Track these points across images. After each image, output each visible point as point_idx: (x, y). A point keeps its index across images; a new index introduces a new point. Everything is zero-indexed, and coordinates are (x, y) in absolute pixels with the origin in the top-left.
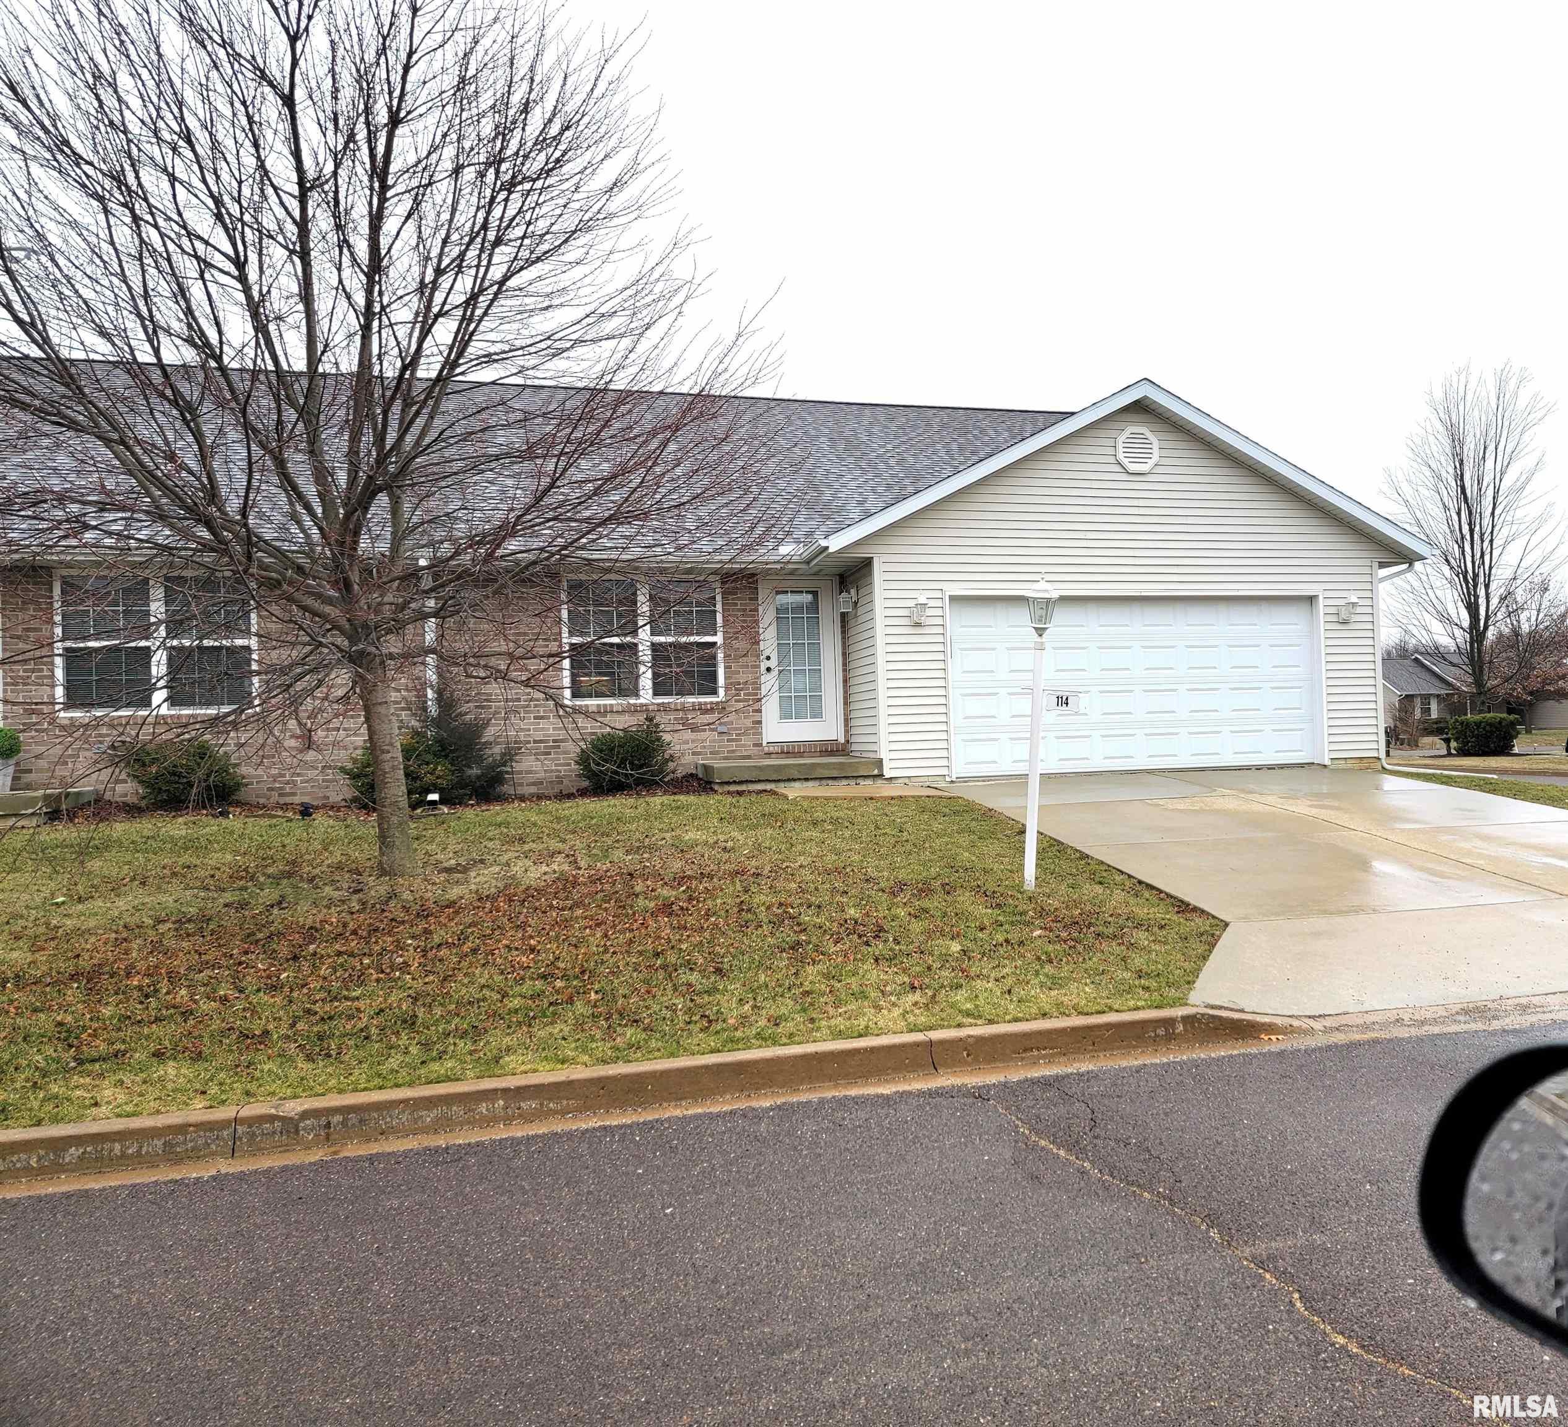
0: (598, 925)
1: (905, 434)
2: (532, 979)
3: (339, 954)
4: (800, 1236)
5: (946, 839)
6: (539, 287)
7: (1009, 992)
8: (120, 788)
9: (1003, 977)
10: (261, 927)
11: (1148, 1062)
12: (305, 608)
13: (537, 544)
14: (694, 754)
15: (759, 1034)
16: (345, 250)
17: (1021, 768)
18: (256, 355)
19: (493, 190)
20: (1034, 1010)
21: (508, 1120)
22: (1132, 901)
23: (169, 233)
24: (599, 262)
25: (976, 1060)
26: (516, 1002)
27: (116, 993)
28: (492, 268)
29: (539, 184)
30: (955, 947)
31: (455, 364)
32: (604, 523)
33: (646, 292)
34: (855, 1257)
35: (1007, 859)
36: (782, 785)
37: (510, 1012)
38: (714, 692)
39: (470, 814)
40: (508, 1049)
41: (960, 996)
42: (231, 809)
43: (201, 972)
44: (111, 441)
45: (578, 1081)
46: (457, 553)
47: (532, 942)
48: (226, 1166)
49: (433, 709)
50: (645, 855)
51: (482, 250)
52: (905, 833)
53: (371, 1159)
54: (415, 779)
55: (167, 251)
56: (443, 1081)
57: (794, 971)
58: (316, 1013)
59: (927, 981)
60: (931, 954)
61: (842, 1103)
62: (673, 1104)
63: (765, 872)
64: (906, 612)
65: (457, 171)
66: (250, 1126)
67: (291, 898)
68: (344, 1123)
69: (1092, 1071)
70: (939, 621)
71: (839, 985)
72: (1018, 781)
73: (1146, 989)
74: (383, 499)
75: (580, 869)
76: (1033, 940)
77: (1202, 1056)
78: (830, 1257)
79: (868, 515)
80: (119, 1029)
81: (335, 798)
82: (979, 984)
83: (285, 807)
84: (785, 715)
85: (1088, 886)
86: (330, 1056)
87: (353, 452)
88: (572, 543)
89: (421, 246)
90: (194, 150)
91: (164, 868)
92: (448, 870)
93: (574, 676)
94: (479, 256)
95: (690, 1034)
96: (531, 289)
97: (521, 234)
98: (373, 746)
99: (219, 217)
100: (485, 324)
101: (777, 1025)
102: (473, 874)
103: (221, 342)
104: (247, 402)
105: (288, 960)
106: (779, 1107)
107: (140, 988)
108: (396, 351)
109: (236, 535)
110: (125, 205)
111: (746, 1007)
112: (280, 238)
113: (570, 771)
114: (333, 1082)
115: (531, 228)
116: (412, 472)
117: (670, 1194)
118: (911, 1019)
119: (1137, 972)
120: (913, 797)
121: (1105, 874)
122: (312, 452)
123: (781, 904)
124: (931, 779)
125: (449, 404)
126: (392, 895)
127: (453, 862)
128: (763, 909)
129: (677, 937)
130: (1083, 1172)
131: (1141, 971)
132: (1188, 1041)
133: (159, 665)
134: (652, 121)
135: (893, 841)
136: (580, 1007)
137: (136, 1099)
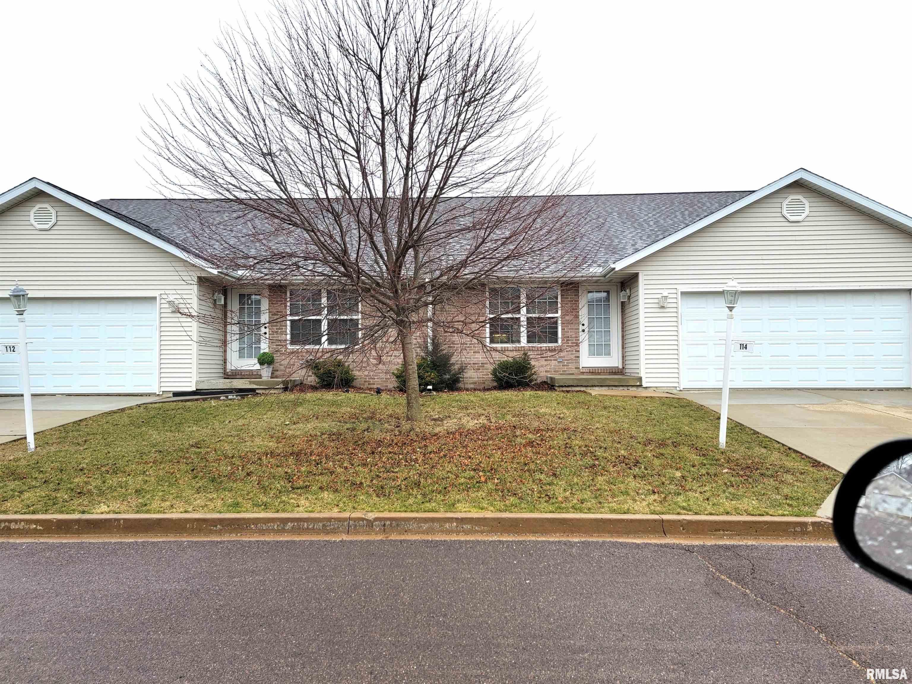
0: (499, 449)
1: (659, 208)
2: (469, 470)
3: (390, 453)
4: (590, 603)
5: (676, 419)
6: (481, 150)
7: (708, 499)
8: (309, 379)
9: (705, 492)
10: (360, 439)
11: (789, 544)
12: (380, 301)
13: (477, 270)
14: (546, 371)
15: (573, 506)
16: (399, 141)
17: (719, 385)
18: (363, 190)
19: (461, 106)
20: (722, 510)
21: (458, 532)
22: (784, 458)
23: (332, 140)
24: (507, 135)
25: (688, 532)
26: (462, 480)
27: (307, 462)
28: (460, 143)
29: (481, 101)
30: (678, 474)
31: (442, 188)
32: (505, 259)
33: (528, 148)
34: (617, 616)
35: (710, 432)
36: (589, 388)
37: (459, 484)
38: (556, 341)
39: (444, 395)
40: (458, 501)
41: (680, 499)
42: (350, 389)
43: (338, 456)
44: (309, 230)
45: (489, 518)
46: (441, 275)
47: (470, 454)
48: (345, 537)
49: (430, 348)
50: (521, 418)
51: (455, 135)
52: (653, 415)
53: (401, 541)
54: (422, 379)
55: (331, 148)
56: (431, 512)
57: (591, 478)
58: (380, 477)
59: (661, 489)
60: (665, 476)
61: (614, 544)
62: (532, 534)
63: (579, 430)
64: (656, 301)
65: (447, 99)
66: (355, 522)
67: (372, 428)
68: (391, 525)
69: (754, 545)
70: (675, 305)
71: (614, 487)
72: (718, 392)
73: (790, 505)
74: (411, 251)
75: (491, 423)
76: (723, 474)
77: (824, 545)
78: (605, 614)
79: (637, 251)
80: (307, 477)
81: (391, 386)
82: (690, 494)
83: (370, 389)
84: (592, 353)
85: (757, 448)
86: (386, 496)
87: (400, 231)
88: (491, 269)
89: (430, 136)
90: (341, 103)
91: (325, 412)
92: (435, 420)
93: (491, 333)
94: (454, 137)
95: (540, 503)
96: (476, 151)
97: (472, 126)
98: (405, 364)
99: (350, 131)
100: (457, 169)
101: (582, 503)
102: (445, 422)
103: (350, 186)
104: (359, 211)
105: (370, 454)
106: (583, 542)
107: (315, 460)
108: (418, 185)
109: (354, 270)
110: (315, 129)
111: (567, 493)
112: (374, 138)
113: (489, 378)
114: (387, 507)
115: (477, 122)
116: (424, 239)
117: (528, 574)
118: (652, 508)
119: (785, 496)
120: (658, 397)
121: (768, 443)
122: (383, 232)
123: (586, 446)
124: (668, 388)
125: (440, 207)
126: (412, 429)
127: (437, 416)
128: (577, 447)
129: (535, 457)
130: (745, 595)
131: (787, 496)
132: (815, 536)
133: (324, 326)
134: (534, 64)
135: (646, 418)
136: (490, 485)
137: (313, 506)
